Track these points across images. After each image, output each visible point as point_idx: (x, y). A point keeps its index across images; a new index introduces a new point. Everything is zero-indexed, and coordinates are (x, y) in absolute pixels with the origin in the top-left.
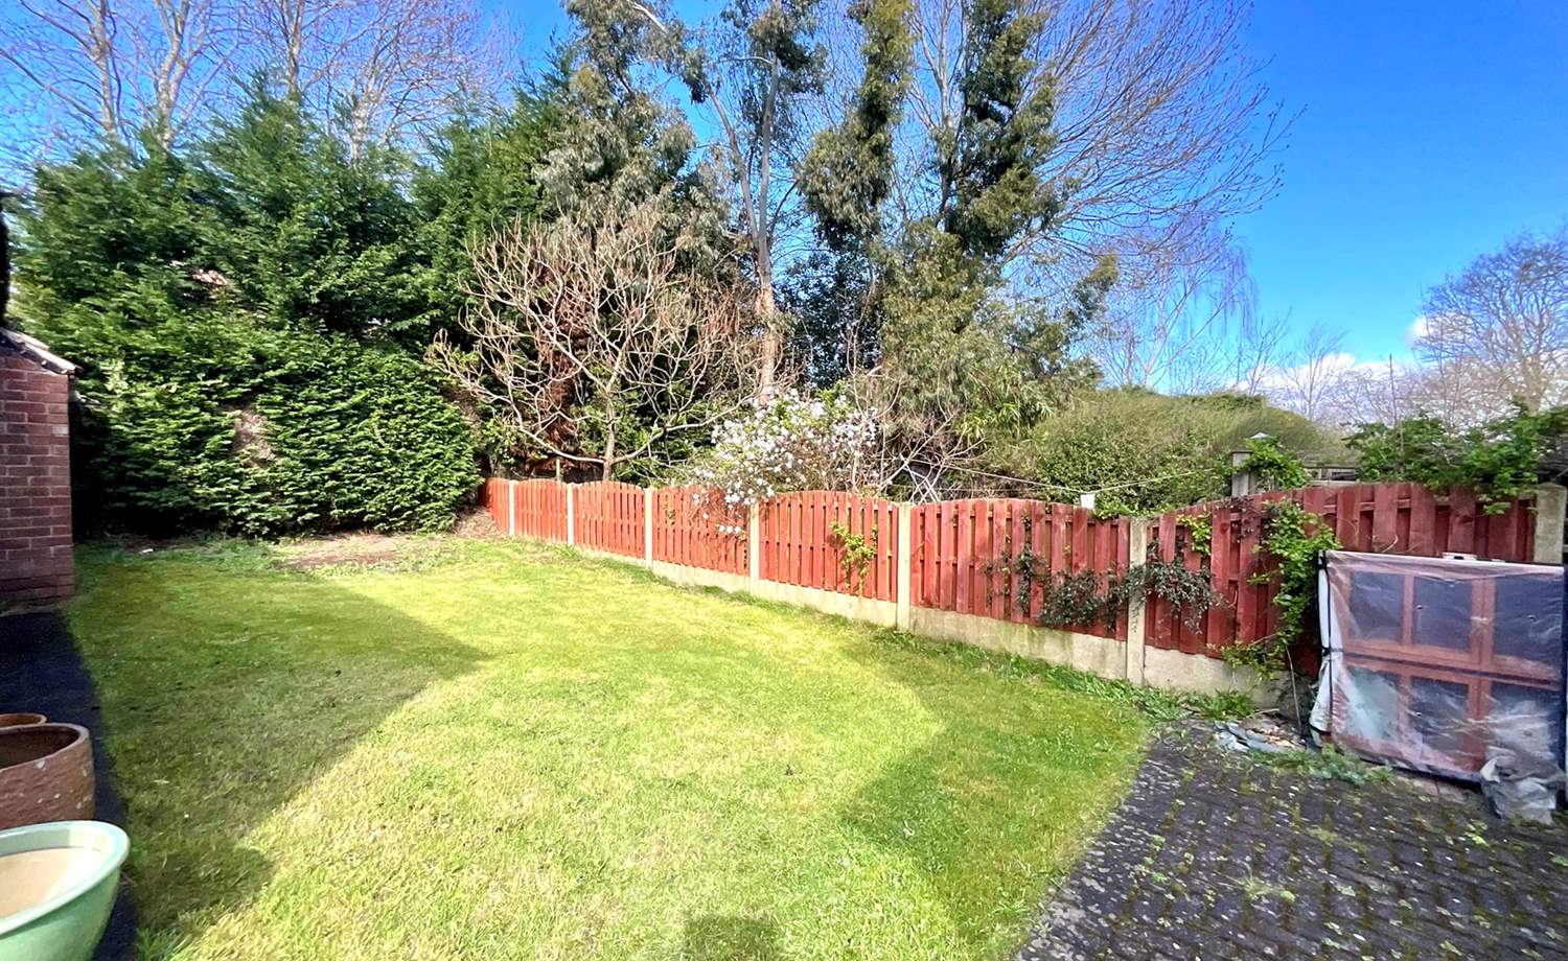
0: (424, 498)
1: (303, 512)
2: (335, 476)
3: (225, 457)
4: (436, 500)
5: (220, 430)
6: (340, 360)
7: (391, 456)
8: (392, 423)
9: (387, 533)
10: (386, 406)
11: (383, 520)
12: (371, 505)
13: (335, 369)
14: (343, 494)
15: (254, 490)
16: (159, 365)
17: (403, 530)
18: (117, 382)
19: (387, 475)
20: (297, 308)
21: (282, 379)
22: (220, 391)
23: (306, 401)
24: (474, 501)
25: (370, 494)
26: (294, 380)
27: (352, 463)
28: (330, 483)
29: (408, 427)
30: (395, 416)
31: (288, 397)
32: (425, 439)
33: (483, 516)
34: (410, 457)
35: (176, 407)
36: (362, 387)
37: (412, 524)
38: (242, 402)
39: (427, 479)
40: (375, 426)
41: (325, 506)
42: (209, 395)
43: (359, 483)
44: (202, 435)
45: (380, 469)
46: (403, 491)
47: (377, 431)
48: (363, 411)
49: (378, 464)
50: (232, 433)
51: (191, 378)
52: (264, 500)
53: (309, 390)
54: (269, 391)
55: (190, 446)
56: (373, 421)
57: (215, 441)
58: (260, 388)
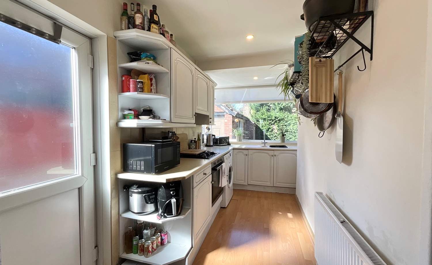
3: (271, 132)
6: (286, 116)
8: (294, 126)
15: (275, 137)
16: (265, 119)
18: (261, 122)
20: (281, 109)
21: (278, 120)
22: (271, 123)
23: (281, 123)
25: (291, 138)
35: (266, 125)
38: (274, 124)
42: (270, 123)
44: (269, 129)
45: (292, 134)
50: (272, 129)
51: (268, 121)
52: (276, 138)
53: (282, 122)
54: (277, 122)
55: (268, 130)
56: (291, 126)
57: (270, 130)
58: (275, 122)
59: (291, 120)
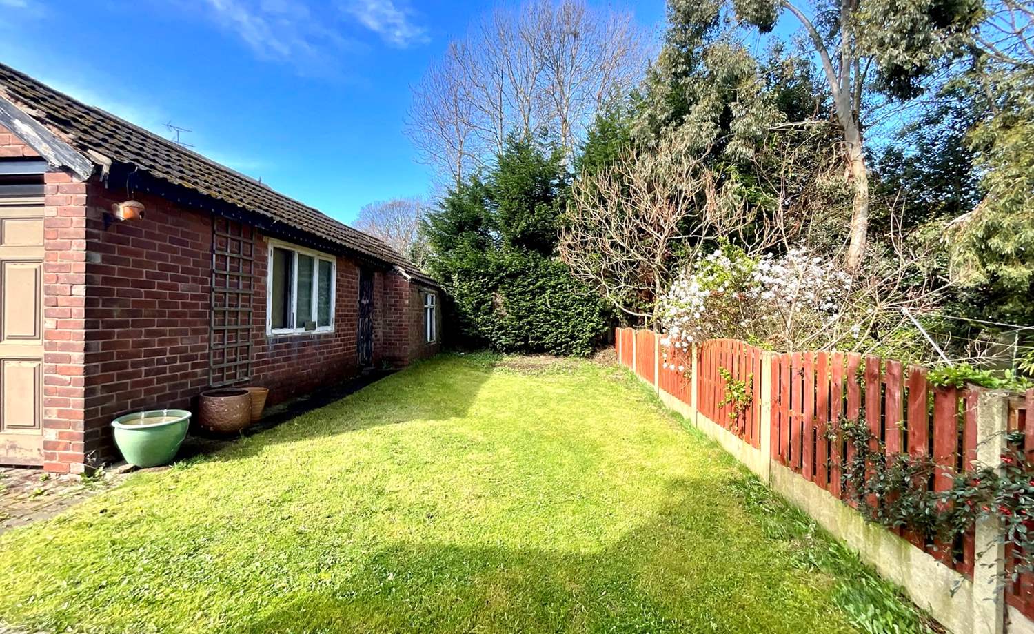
0: (573, 338)
1: (518, 341)
2: (529, 323)
3: (489, 314)
4: (580, 339)
5: (486, 301)
6: (531, 265)
7: (555, 314)
8: (555, 296)
9: (557, 355)
10: (554, 287)
11: (553, 348)
12: (547, 339)
13: (529, 269)
14: (533, 333)
15: (499, 329)
16: (467, 274)
17: (565, 355)
18: (456, 283)
19: (553, 324)
20: (515, 241)
21: (507, 276)
22: (487, 284)
23: (517, 287)
24: (602, 341)
25: (545, 334)
26: (513, 276)
27: (538, 317)
28: (527, 327)
29: (564, 297)
30: (557, 292)
31: (511, 284)
32: (573, 304)
33: (609, 351)
34: (565, 315)
35: (472, 292)
36: (542, 278)
37: (567, 352)
38: (495, 288)
39: (573, 327)
40: (547, 297)
41: (526, 339)
42: (483, 286)
43: (540, 328)
44: (480, 304)
46: (561, 333)
47: (548, 301)
48: (542, 289)
49: (548, 318)
50: (490, 303)
51: (477, 279)
52: (503, 334)
53: (519, 281)
54: (503, 283)
55: (476, 309)
56: (546, 295)
57: (485, 307)
58: (500, 281)
59: (546, 276)
